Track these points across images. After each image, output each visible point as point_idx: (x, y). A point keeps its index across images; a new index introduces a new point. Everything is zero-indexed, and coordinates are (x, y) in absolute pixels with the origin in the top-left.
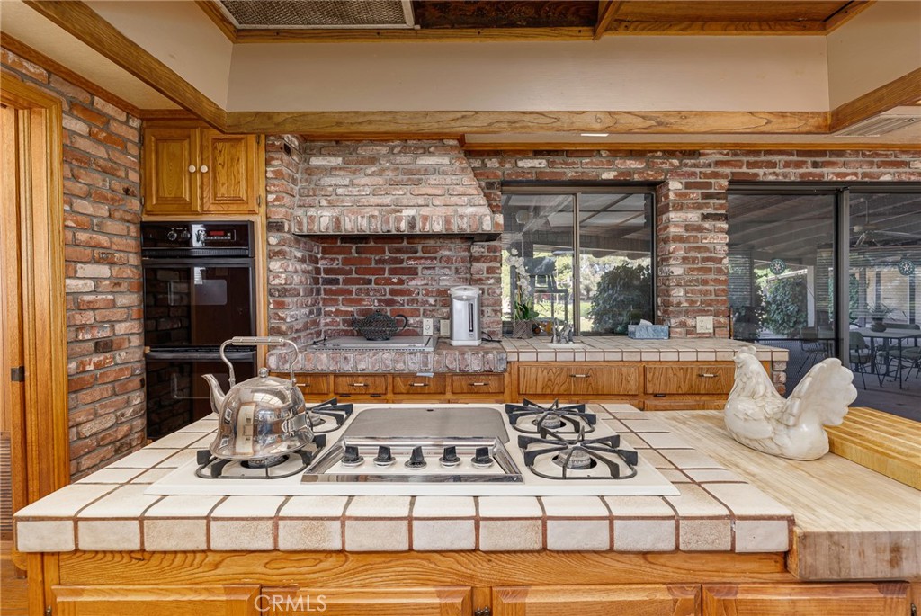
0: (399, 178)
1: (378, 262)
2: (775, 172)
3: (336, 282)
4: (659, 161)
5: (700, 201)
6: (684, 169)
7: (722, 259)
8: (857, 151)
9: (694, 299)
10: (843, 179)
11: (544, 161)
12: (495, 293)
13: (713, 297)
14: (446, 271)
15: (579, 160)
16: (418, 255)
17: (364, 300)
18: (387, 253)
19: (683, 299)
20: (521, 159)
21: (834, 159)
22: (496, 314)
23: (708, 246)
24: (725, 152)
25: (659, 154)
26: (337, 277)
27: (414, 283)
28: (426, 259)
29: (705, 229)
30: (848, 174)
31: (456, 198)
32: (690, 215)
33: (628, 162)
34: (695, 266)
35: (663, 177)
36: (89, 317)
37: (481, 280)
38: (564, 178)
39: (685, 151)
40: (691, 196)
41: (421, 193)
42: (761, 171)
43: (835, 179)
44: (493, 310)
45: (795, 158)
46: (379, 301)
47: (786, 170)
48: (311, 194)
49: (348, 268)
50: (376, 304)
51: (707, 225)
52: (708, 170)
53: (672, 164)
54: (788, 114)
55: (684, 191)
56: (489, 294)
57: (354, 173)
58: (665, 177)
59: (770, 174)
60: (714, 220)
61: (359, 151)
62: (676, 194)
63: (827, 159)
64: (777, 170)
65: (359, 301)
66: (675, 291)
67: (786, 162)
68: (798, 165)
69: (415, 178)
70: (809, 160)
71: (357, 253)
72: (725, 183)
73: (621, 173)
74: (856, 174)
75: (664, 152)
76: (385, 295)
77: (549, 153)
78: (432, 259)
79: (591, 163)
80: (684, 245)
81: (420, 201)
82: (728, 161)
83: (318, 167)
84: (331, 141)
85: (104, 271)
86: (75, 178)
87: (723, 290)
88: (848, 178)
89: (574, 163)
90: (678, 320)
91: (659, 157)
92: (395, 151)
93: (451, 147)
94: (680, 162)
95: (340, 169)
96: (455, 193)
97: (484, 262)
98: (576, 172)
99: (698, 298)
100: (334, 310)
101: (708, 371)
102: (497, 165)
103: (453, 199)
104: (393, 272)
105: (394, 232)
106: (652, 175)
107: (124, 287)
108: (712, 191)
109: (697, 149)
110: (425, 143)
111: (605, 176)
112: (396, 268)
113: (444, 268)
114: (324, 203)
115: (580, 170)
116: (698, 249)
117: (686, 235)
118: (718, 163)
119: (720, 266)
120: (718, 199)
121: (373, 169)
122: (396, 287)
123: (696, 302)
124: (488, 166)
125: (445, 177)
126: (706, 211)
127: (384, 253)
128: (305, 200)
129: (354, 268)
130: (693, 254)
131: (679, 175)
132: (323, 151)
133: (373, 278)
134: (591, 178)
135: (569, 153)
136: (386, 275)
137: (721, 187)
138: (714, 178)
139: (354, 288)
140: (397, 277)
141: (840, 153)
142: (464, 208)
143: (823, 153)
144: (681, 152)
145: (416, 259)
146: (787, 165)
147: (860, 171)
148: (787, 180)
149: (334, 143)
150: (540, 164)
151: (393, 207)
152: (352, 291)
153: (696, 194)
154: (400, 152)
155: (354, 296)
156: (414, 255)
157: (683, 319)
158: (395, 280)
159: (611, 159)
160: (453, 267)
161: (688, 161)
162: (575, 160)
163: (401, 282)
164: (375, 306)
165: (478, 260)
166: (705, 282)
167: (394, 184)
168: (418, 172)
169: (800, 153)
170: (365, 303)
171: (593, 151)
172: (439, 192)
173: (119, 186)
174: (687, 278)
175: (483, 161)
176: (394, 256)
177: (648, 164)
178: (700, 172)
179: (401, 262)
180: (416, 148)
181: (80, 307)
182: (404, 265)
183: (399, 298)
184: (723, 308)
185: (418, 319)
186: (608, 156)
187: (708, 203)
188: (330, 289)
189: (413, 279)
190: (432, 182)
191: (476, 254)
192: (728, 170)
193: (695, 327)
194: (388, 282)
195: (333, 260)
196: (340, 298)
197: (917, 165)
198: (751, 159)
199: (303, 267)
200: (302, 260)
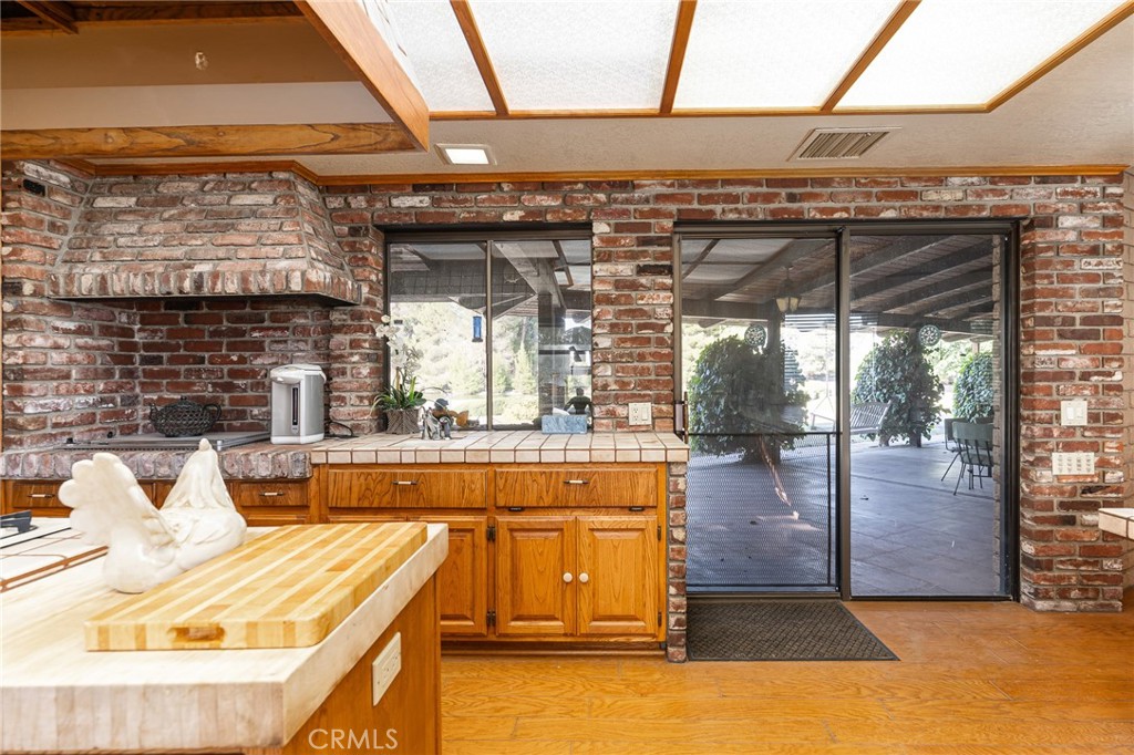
0: (203, 223)
1: (213, 334)
2: (736, 209)
3: (158, 360)
4: (580, 195)
5: (635, 248)
6: (614, 206)
7: (664, 326)
8: (849, 180)
9: (626, 380)
10: (830, 217)
11: (427, 199)
12: (360, 373)
13: (653, 377)
14: (302, 346)
15: (473, 196)
16: (266, 324)
17: (194, 384)
18: (225, 323)
19: (610, 380)
20: (397, 197)
21: (817, 190)
22: (361, 401)
23: (646, 308)
24: (668, 182)
25: (580, 186)
26: (161, 354)
27: (259, 361)
28: (275, 329)
29: (642, 285)
30: (836, 210)
31: (268, 248)
32: (620, 267)
33: (538, 198)
34: (629, 336)
35: (584, 217)
37: (342, 356)
38: (455, 221)
39: (615, 182)
40: (623, 242)
41: (225, 242)
42: (718, 208)
43: (818, 216)
44: (358, 397)
45: (764, 189)
46: (214, 385)
47: (752, 205)
48: (84, 245)
49: (174, 342)
50: (210, 389)
51: (643, 280)
52: (646, 208)
53: (596, 200)
54: (362, 127)
55: (612, 235)
56: (352, 376)
57: (146, 217)
58: (588, 217)
59: (731, 211)
60: (654, 273)
61: (161, 188)
62: (602, 240)
63: (809, 189)
64: (740, 206)
65: (188, 386)
66: (600, 369)
67: (751, 194)
68: (768, 198)
69: (223, 221)
70: (783, 192)
71: (186, 322)
72: (668, 223)
73: (530, 213)
74: (846, 210)
75: (586, 183)
76: (222, 378)
77: (433, 187)
78: (283, 329)
79: (490, 199)
80: (613, 307)
81: (221, 253)
82: (673, 195)
83: (102, 211)
84: (128, 175)
87: (666, 368)
88: (836, 216)
89: (466, 201)
90: (604, 408)
91: (579, 191)
92: (206, 188)
93: (281, 181)
94: (609, 197)
95: (130, 212)
96: (269, 242)
97: (346, 333)
98: (468, 212)
99: (632, 380)
100: (155, 397)
101: (579, 475)
102: (364, 205)
103: (264, 249)
104: (232, 347)
105: (176, 294)
106: (570, 215)
108: (652, 234)
109: (629, 178)
110: (248, 177)
111: (508, 217)
112: (235, 342)
113: (298, 341)
114: (97, 257)
115: (475, 209)
116: (633, 313)
117: (615, 293)
118: (659, 198)
119: (660, 335)
120: (659, 245)
121: (172, 212)
122: (236, 367)
123: (628, 384)
124: (353, 206)
125: (262, 221)
126: (643, 262)
127: (221, 322)
128: (73, 254)
129: (181, 342)
130: (625, 320)
131: (606, 214)
132: (114, 190)
133: (207, 355)
134: (488, 220)
135: (462, 187)
136: (224, 352)
137: (663, 229)
138: (654, 218)
139: (183, 368)
140: (238, 353)
141: (826, 182)
142: (275, 261)
143: (803, 182)
144: (609, 183)
145: (261, 329)
146: (753, 198)
147: (853, 205)
148: (753, 218)
149: (131, 179)
150: (421, 202)
151: (184, 261)
152: (179, 372)
153: (628, 240)
154: (213, 189)
155: (182, 379)
156: (260, 325)
157: (611, 407)
158: (235, 358)
159: (517, 194)
160: (310, 340)
161: (617, 195)
162: (468, 196)
163: (242, 360)
164: (209, 392)
165: (338, 330)
166: (642, 358)
167: (192, 230)
168: (229, 215)
169: (770, 183)
170: (196, 388)
171: (492, 183)
172: (248, 241)
174: (617, 352)
175: (346, 200)
176: (234, 325)
177: (564, 201)
178: (635, 210)
179: (243, 333)
180: (235, 184)
182: (247, 338)
183: (240, 382)
184: (666, 392)
185: (264, 409)
186: (512, 190)
187: (646, 251)
188: (151, 370)
189: (259, 356)
190: (243, 227)
191: (337, 323)
192: (673, 207)
193: (627, 418)
194: (226, 360)
195: (154, 332)
196: (165, 382)
197: (932, 196)
198: (704, 191)
199: (81, 341)
200: (80, 332)
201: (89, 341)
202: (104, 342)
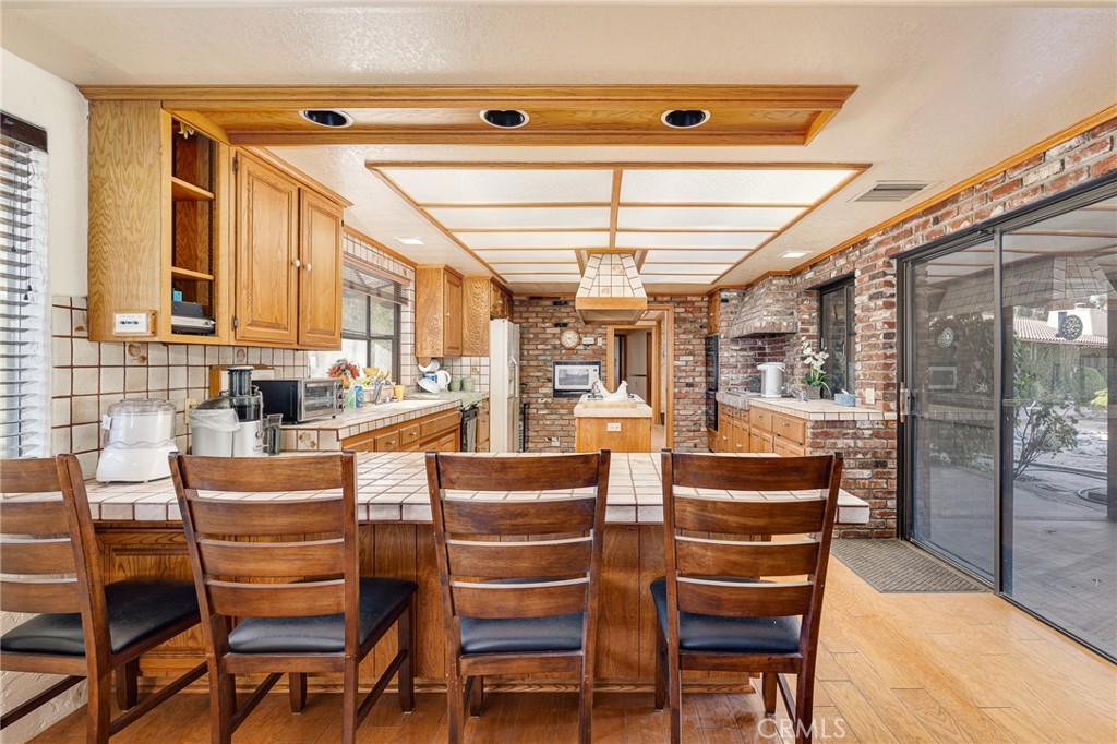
4: (851, 255)
5: (869, 283)
6: (862, 257)
7: (880, 335)
9: (866, 372)
11: (813, 272)
13: (876, 371)
23: (873, 323)
24: (881, 232)
25: (852, 248)
29: (871, 308)
32: (864, 297)
35: (852, 268)
36: (684, 374)
39: (862, 240)
40: (865, 280)
45: (922, 219)
51: (872, 304)
52: (873, 254)
53: (856, 256)
55: (861, 276)
58: (854, 268)
60: (877, 298)
62: (859, 281)
67: (916, 226)
68: (924, 226)
69: (756, 303)
70: (932, 217)
73: (838, 271)
75: (853, 245)
77: (814, 265)
79: (827, 267)
82: (883, 241)
85: (691, 358)
86: (680, 327)
89: (822, 270)
91: (851, 252)
94: (860, 252)
98: (823, 276)
99: (868, 371)
106: (848, 268)
107: (699, 364)
108: (875, 272)
109: (866, 236)
111: (832, 275)
116: (868, 328)
117: (862, 315)
118: (878, 245)
123: (867, 376)
124: (798, 282)
126: (872, 291)
131: (859, 264)
137: (879, 266)
138: (876, 260)
141: (956, 198)
143: (941, 205)
144: (860, 242)
146: (917, 229)
147: (971, 213)
148: (918, 246)
157: (861, 390)
159: (834, 261)
161: (863, 249)
162: (822, 267)
166: (871, 357)
168: (757, 299)
169: (925, 213)
171: (827, 258)
173: (698, 326)
174: (863, 354)
177: (847, 260)
178: (869, 257)
181: (681, 371)
186: (833, 259)
187: (873, 284)
192: (883, 249)
193: (865, 398)
197: (1032, 179)
198: (895, 233)
199: (741, 353)
200: (741, 350)
201: (745, 353)
202: (751, 353)
